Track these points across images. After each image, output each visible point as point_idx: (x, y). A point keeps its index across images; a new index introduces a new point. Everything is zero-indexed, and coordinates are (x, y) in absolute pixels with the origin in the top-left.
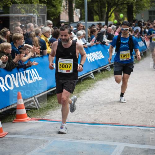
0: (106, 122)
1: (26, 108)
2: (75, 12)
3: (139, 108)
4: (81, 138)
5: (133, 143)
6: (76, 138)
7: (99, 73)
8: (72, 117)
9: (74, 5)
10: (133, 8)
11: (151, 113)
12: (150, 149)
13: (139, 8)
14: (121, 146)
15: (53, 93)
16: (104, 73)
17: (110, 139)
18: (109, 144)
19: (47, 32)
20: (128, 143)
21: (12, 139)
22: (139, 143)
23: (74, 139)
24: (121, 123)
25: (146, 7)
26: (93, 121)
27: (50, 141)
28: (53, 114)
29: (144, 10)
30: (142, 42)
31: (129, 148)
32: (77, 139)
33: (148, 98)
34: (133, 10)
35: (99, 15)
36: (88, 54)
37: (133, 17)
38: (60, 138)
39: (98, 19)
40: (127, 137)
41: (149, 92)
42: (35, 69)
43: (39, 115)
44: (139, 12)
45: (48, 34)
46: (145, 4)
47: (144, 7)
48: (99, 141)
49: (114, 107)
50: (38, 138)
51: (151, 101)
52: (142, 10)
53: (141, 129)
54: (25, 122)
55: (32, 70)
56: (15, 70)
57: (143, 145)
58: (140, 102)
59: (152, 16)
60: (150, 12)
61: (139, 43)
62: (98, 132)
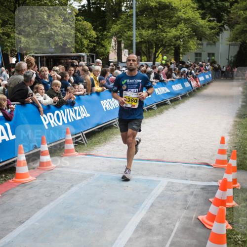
0: (151, 158)
1: (74, 143)
2: (123, 53)
3: (183, 146)
5: (177, 179)
8: (118, 153)
9: (123, 45)
10: (180, 50)
11: (195, 151)
12: (192, 185)
13: (185, 50)
14: (164, 182)
15: (100, 130)
16: (150, 111)
17: (155, 174)
19: (95, 71)
20: (171, 178)
21: (60, 172)
22: (182, 179)
24: (165, 159)
25: (193, 49)
27: (96, 175)
28: (100, 150)
29: (191, 52)
30: (188, 82)
31: (172, 183)
33: (191, 136)
34: (179, 52)
35: (146, 56)
37: (180, 59)
38: (107, 172)
39: (146, 60)
40: (171, 172)
42: (83, 106)
43: (86, 150)
44: (186, 53)
45: (97, 73)
46: (192, 46)
47: (190, 49)
48: (144, 176)
49: (159, 145)
50: (84, 172)
51: (194, 139)
52: (188, 52)
53: (184, 166)
54: (73, 156)
55: (81, 107)
56: (64, 106)
57: (186, 181)
58: (184, 140)
59: (198, 58)
60: (196, 54)
61: (185, 83)
62: (143, 168)
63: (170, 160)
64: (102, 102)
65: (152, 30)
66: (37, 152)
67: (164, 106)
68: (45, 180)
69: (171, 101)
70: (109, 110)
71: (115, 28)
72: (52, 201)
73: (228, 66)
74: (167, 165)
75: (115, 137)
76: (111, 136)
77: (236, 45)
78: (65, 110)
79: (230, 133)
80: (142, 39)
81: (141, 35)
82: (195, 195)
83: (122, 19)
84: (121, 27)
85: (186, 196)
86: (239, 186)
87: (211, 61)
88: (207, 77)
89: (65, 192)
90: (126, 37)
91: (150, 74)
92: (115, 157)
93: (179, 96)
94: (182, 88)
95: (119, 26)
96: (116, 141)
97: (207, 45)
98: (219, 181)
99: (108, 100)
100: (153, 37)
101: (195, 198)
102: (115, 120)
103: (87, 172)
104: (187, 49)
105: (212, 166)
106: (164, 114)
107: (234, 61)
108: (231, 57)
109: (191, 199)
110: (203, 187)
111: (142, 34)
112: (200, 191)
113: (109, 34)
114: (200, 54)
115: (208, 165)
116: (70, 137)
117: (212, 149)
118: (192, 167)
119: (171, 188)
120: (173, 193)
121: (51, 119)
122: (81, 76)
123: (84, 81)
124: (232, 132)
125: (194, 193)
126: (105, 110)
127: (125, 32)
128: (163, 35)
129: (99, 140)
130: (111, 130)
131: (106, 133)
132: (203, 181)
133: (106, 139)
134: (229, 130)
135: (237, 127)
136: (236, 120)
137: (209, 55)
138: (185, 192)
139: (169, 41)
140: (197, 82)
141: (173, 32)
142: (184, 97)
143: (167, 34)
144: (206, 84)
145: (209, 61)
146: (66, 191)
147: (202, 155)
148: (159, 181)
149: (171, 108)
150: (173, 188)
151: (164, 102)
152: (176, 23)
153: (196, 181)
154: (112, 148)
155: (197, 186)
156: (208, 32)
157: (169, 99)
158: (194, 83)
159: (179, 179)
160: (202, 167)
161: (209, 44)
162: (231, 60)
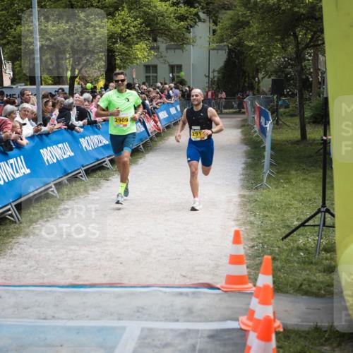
3: (154, 251)
4: (53, 317)
5: (157, 321)
6: (43, 317)
8: (28, 275)
10: (115, 59)
11: (179, 261)
12: (189, 330)
14: (133, 329)
16: (74, 184)
17: (112, 314)
20: (146, 320)
22: (166, 320)
23: (39, 318)
24: (126, 282)
25: (139, 59)
26: (71, 281)
29: (137, 64)
31: (151, 330)
32: (45, 319)
33: (167, 230)
34: (115, 64)
36: (45, 149)
38: (12, 318)
40: (143, 308)
44: (127, 66)
46: (138, 52)
47: (136, 59)
48: (91, 319)
49: (108, 252)
51: (173, 237)
52: (132, 63)
53: (165, 293)
57: (176, 323)
58: (153, 239)
59: (151, 74)
60: (147, 68)
62: (84, 303)
63: (133, 282)
69: (112, 162)
74: (132, 294)
75: (14, 241)
76: (7, 240)
77: (222, 49)
86: (279, 327)
87: (176, 80)
88: (173, 111)
91: (71, 109)
92: (22, 283)
96: (19, 249)
97: (168, 48)
98: (241, 318)
102: (9, 207)
104: (128, 59)
105: (219, 289)
107: (219, 79)
108: (214, 71)
110: (211, 333)
114: (155, 67)
115: (211, 287)
117: (211, 254)
118: (181, 294)
119: (149, 340)
120: (156, 350)
124: (241, 217)
125: (198, 347)
134: (234, 215)
135: (249, 207)
136: (242, 193)
137: (172, 68)
138: (180, 347)
140: (156, 122)
142: (136, 152)
144: (172, 126)
145: (173, 80)
147: (197, 268)
148: (124, 328)
149: (113, 175)
150: (153, 340)
151: (99, 164)
152: (112, 9)
153: (196, 321)
154: (12, 265)
155: (200, 332)
156: (174, 26)
157: (108, 157)
158: (150, 125)
159: (161, 321)
160: (200, 292)
161: (171, 49)
162: (214, 77)
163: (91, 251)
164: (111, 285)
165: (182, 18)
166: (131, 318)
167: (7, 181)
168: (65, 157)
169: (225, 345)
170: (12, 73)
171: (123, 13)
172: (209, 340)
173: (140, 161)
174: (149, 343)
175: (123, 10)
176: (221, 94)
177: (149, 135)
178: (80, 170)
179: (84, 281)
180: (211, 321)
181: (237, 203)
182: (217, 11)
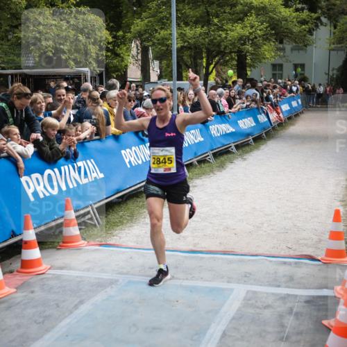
0: (213, 249)
3: (265, 225)
5: (261, 285)
7: (196, 166)
10: (246, 59)
11: (287, 234)
12: (289, 295)
13: (255, 59)
14: (240, 291)
15: (120, 200)
16: (203, 165)
17: (222, 278)
18: (221, 286)
19: (111, 99)
20: (251, 284)
21: (58, 277)
22: (270, 285)
24: (238, 250)
25: (268, 58)
26: (191, 247)
27: (121, 281)
28: (124, 235)
29: (265, 63)
30: (263, 114)
31: (255, 292)
33: (279, 208)
34: (246, 63)
37: (247, 74)
38: (138, 276)
40: (250, 274)
41: (280, 199)
42: (92, 160)
43: (100, 236)
44: (256, 65)
45: (114, 102)
46: (266, 53)
47: (264, 58)
48: (205, 281)
49: (225, 224)
50: (100, 277)
52: (260, 62)
53: (271, 261)
54: (78, 248)
56: (62, 161)
57: (277, 288)
58: (266, 215)
59: (278, 72)
60: (274, 66)
61: (258, 116)
62: (201, 266)
63: (245, 251)
64: (123, 152)
65: (203, 27)
66: (16, 242)
67: (225, 156)
68: (32, 292)
69: (237, 147)
70: (136, 166)
71: (138, 25)
72: (47, 331)
73: (328, 85)
74: (242, 261)
77: (342, 50)
78: (62, 168)
79: (343, 201)
80: (185, 42)
81: (182, 36)
82: (297, 314)
83: (150, 9)
84: (148, 22)
85: (281, 316)
87: (299, 77)
88: (294, 104)
89: (69, 315)
90: (159, 40)
93: (251, 138)
94: (254, 124)
95: (146, 21)
97: (292, 50)
98: (335, 287)
99: (133, 148)
100: (204, 39)
101: (297, 319)
103: (105, 276)
104: (258, 58)
105: (319, 261)
106: (227, 169)
107: (337, 77)
108: (333, 70)
109: (290, 322)
110: (308, 299)
111: (185, 35)
112: (304, 307)
113: (129, 34)
114: (281, 66)
115: (312, 258)
116: (72, 215)
118: (285, 263)
119: (253, 301)
120: (258, 311)
121: (39, 184)
122: (87, 109)
123: (93, 117)
125: (295, 310)
126: (129, 166)
127: (156, 31)
128: (220, 36)
129: (121, 217)
130: (139, 200)
131: (131, 205)
132: (306, 288)
133: (132, 216)
134: (341, 196)
137: (296, 66)
138: (279, 309)
139: (231, 45)
140: (278, 113)
141: (237, 31)
142: (258, 139)
143: (227, 34)
144: (293, 117)
145: (296, 76)
146: (71, 312)
147: (301, 242)
148: (232, 290)
149: (237, 158)
150: (256, 302)
151: (225, 149)
152: (241, 15)
153: (296, 288)
154: (144, 231)
155: (298, 298)
156: (296, 29)
157: (234, 143)
158: (273, 116)
159: (265, 286)
160: (302, 263)
161: (295, 50)
162: (333, 75)
163: (211, 223)
164: (225, 253)
165: (303, 22)
166: (238, 282)
167: (144, 161)
168: (196, 141)
169: (319, 310)
170: (159, 71)
171: (251, 18)
172: (305, 304)
173: (262, 147)
174: (252, 304)
175: (251, 16)
176: (339, 89)
177: (271, 125)
178: (208, 154)
179: (202, 248)
180: (309, 288)
181: (344, 186)
182: (337, 16)
